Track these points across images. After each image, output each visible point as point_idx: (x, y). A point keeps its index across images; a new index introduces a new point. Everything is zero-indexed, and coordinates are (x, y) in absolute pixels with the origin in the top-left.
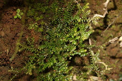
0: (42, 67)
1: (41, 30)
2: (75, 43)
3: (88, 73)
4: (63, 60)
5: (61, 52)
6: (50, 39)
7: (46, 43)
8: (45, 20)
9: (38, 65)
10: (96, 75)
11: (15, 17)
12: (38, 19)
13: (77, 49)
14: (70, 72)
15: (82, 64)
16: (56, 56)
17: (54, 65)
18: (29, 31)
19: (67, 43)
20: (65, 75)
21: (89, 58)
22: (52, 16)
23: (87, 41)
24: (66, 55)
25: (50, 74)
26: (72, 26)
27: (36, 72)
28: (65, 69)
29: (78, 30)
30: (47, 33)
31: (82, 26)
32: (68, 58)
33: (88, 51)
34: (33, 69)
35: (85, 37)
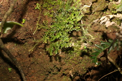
0: (53, 38)
1: (52, 16)
2: (73, 23)
3: (81, 41)
4: (66, 33)
5: (64, 29)
6: (57, 21)
7: (55, 23)
8: (54, 9)
9: (51, 37)
10: (86, 42)
11: (36, 8)
12: (49, 9)
13: (74, 26)
14: (70, 40)
15: (78, 36)
16: (61, 31)
17: (60, 37)
18: (45, 17)
19: (68, 23)
20: (67, 43)
21: (82, 32)
22: (58, 7)
23: (80, 21)
24: (68, 30)
25: (58, 42)
26: (70, 13)
27: (49, 42)
28: (67, 39)
29: (74, 15)
30: (56, 18)
31: (76, 13)
32: (69, 32)
33: (81, 28)
34: (47, 40)
35: (79, 19)
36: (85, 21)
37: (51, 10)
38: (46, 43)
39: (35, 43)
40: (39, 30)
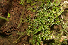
0: (35, 31)
1: (34, 11)
2: (54, 18)
3: (61, 34)
4: (47, 27)
5: (46, 23)
6: (39, 16)
7: (38, 18)
8: (37, 5)
9: (33, 31)
10: (66, 35)
11: (20, 4)
12: (32, 4)
13: (55, 21)
14: (51, 33)
15: (58, 29)
16: (43, 25)
17: (42, 30)
18: (28, 12)
19: (49, 18)
20: (48, 35)
21: (62, 26)
22: (40, 3)
23: (60, 16)
24: (49, 24)
25: (40, 35)
26: (51, 8)
27: (32, 34)
28: (48, 32)
29: (55, 10)
30: (38, 13)
31: (57, 8)
32: (50, 26)
33: (61, 22)
34: (30, 33)
35: (59, 14)
36: (65, 15)
37: (34, 6)
38: (29, 35)
39: (19, 36)
40: (23, 24)
